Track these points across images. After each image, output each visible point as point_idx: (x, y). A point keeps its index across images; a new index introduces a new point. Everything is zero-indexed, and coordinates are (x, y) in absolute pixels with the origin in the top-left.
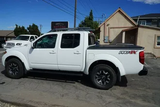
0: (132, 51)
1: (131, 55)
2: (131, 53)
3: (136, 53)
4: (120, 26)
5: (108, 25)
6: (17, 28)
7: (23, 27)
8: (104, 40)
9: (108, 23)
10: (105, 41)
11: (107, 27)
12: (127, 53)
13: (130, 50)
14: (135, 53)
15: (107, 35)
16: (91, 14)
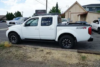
0: (84, 27)
2: (84, 28)
4: (77, 12)
6: (8, 13)
7: (12, 13)
8: (68, 20)
12: (81, 28)
13: (83, 27)
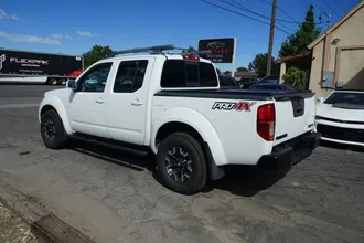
0: (242, 104)
1: (239, 112)
2: (239, 107)
3: (251, 108)
5: (334, 42)
8: (323, 81)
9: (335, 36)
10: (325, 85)
11: (333, 48)
12: (230, 108)
13: (237, 101)
14: (247, 107)
15: (331, 68)
16: (310, 15)
